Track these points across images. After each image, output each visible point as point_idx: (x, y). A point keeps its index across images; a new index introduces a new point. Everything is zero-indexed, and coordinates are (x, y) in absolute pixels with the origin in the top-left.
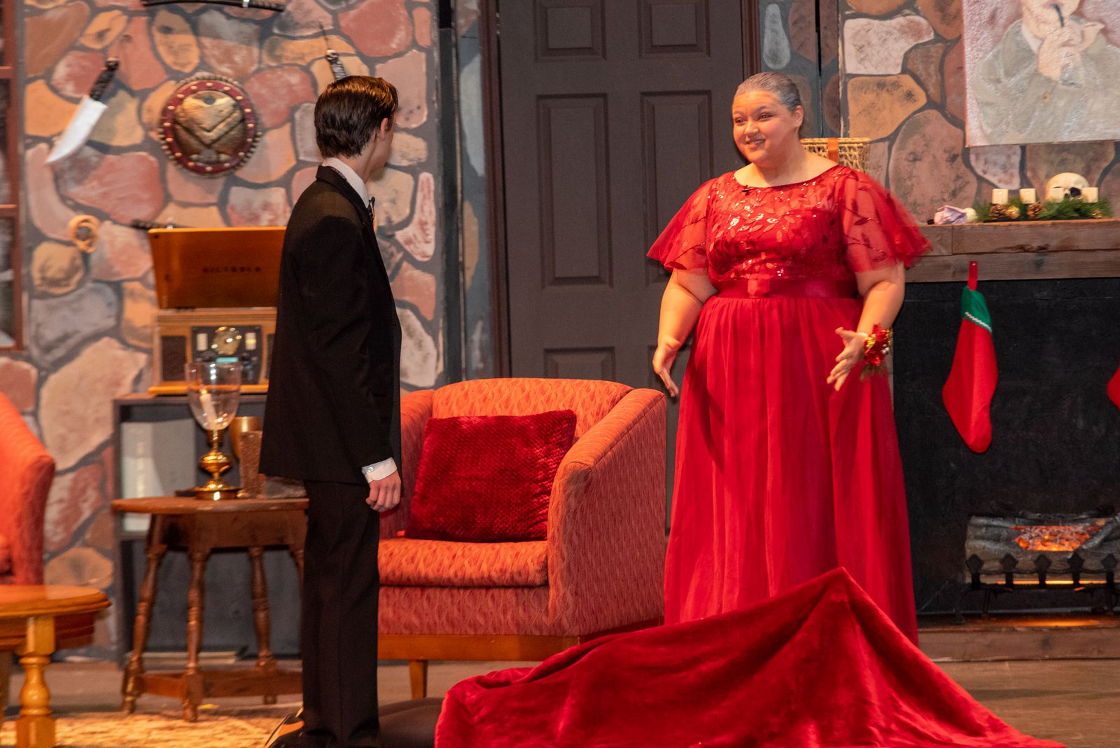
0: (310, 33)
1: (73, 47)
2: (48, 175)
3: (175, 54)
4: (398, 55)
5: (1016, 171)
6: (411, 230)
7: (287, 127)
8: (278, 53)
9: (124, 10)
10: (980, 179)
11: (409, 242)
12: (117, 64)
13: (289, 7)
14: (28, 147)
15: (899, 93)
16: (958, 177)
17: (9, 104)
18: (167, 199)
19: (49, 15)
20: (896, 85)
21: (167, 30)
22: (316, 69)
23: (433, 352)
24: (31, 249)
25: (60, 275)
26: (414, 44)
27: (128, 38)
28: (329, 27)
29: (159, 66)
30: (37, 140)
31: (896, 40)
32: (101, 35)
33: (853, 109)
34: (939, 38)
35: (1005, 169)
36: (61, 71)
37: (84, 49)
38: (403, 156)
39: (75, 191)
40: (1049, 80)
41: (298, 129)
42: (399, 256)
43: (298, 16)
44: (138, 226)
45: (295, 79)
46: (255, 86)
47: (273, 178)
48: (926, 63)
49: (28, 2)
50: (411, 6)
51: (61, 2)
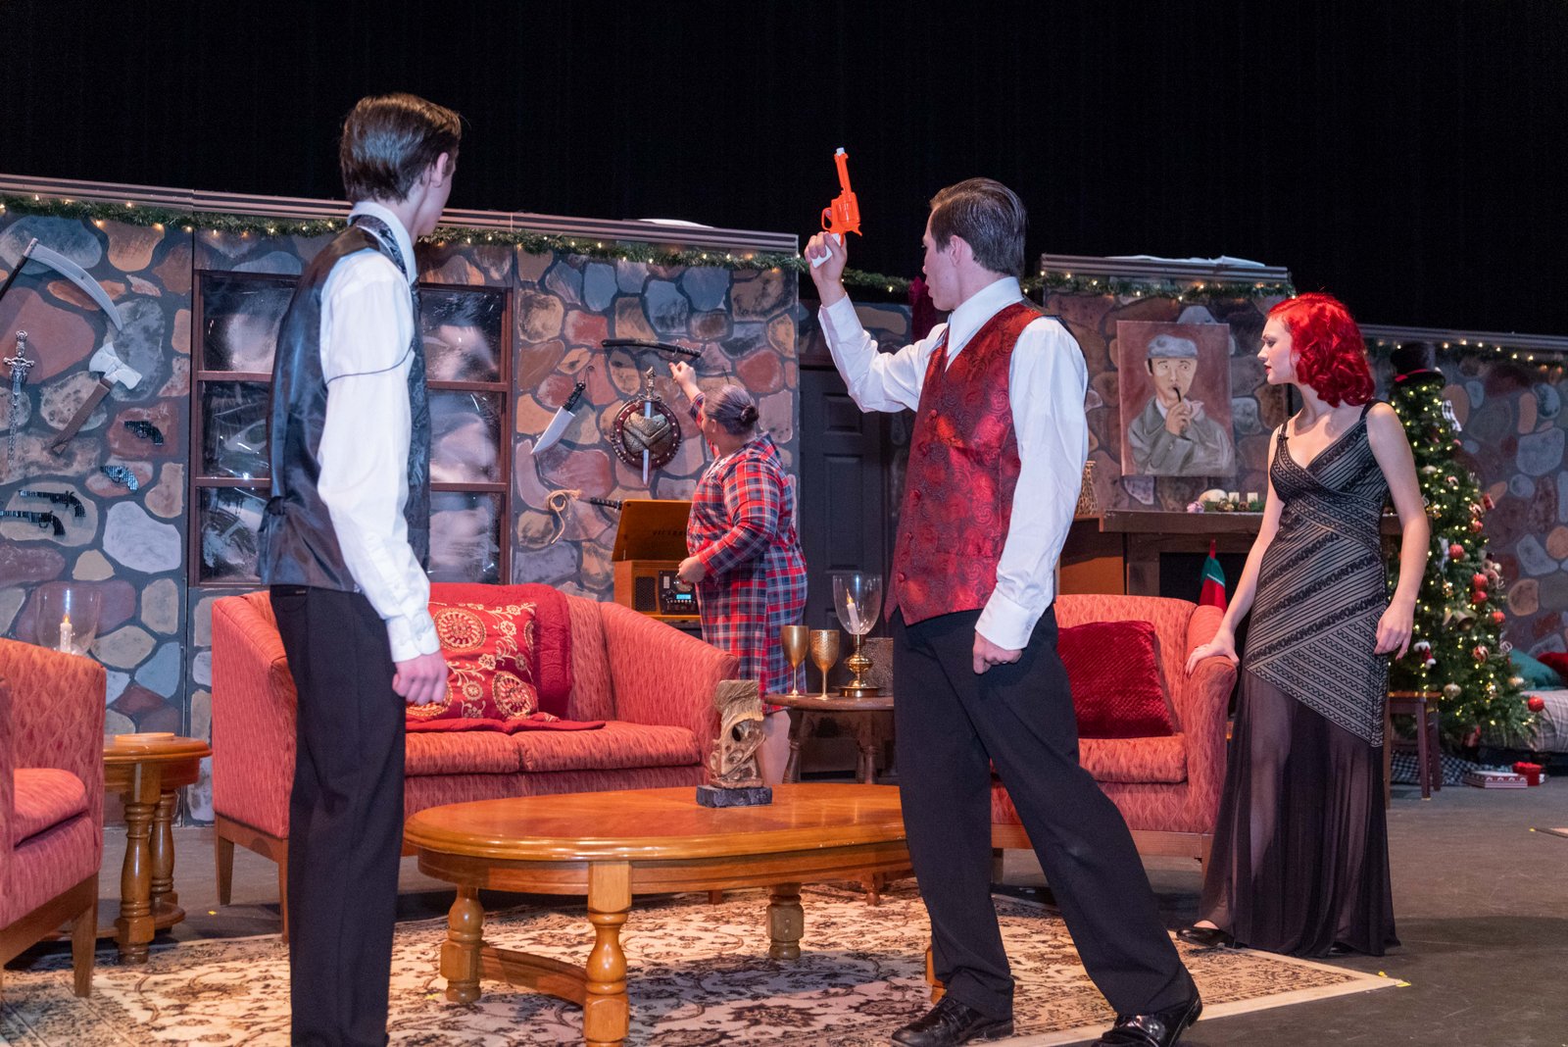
0: (715, 374)
1: (552, 372)
2: (532, 463)
3: (624, 382)
4: (775, 392)
5: (1151, 492)
9: (590, 348)
10: (1131, 497)
12: (584, 385)
13: (703, 355)
14: (517, 441)
16: (1117, 495)
17: (504, 410)
18: (615, 484)
19: (537, 348)
21: (618, 365)
24: (517, 515)
25: (537, 535)
26: (785, 386)
27: (591, 368)
28: (729, 370)
29: (612, 389)
30: (524, 436)
32: (572, 365)
34: (1106, 405)
35: (1145, 490)
36: (543, 388)
37: (561, 374)
39: (552, 476)
40: (1171, 435)
43: (708, 361)
44: (593, 502)
46: (679, 408)
47: (689, 472)
48: (1099, 421)
49: (522, 337)
50: (784, 360)
51: (545, 339)
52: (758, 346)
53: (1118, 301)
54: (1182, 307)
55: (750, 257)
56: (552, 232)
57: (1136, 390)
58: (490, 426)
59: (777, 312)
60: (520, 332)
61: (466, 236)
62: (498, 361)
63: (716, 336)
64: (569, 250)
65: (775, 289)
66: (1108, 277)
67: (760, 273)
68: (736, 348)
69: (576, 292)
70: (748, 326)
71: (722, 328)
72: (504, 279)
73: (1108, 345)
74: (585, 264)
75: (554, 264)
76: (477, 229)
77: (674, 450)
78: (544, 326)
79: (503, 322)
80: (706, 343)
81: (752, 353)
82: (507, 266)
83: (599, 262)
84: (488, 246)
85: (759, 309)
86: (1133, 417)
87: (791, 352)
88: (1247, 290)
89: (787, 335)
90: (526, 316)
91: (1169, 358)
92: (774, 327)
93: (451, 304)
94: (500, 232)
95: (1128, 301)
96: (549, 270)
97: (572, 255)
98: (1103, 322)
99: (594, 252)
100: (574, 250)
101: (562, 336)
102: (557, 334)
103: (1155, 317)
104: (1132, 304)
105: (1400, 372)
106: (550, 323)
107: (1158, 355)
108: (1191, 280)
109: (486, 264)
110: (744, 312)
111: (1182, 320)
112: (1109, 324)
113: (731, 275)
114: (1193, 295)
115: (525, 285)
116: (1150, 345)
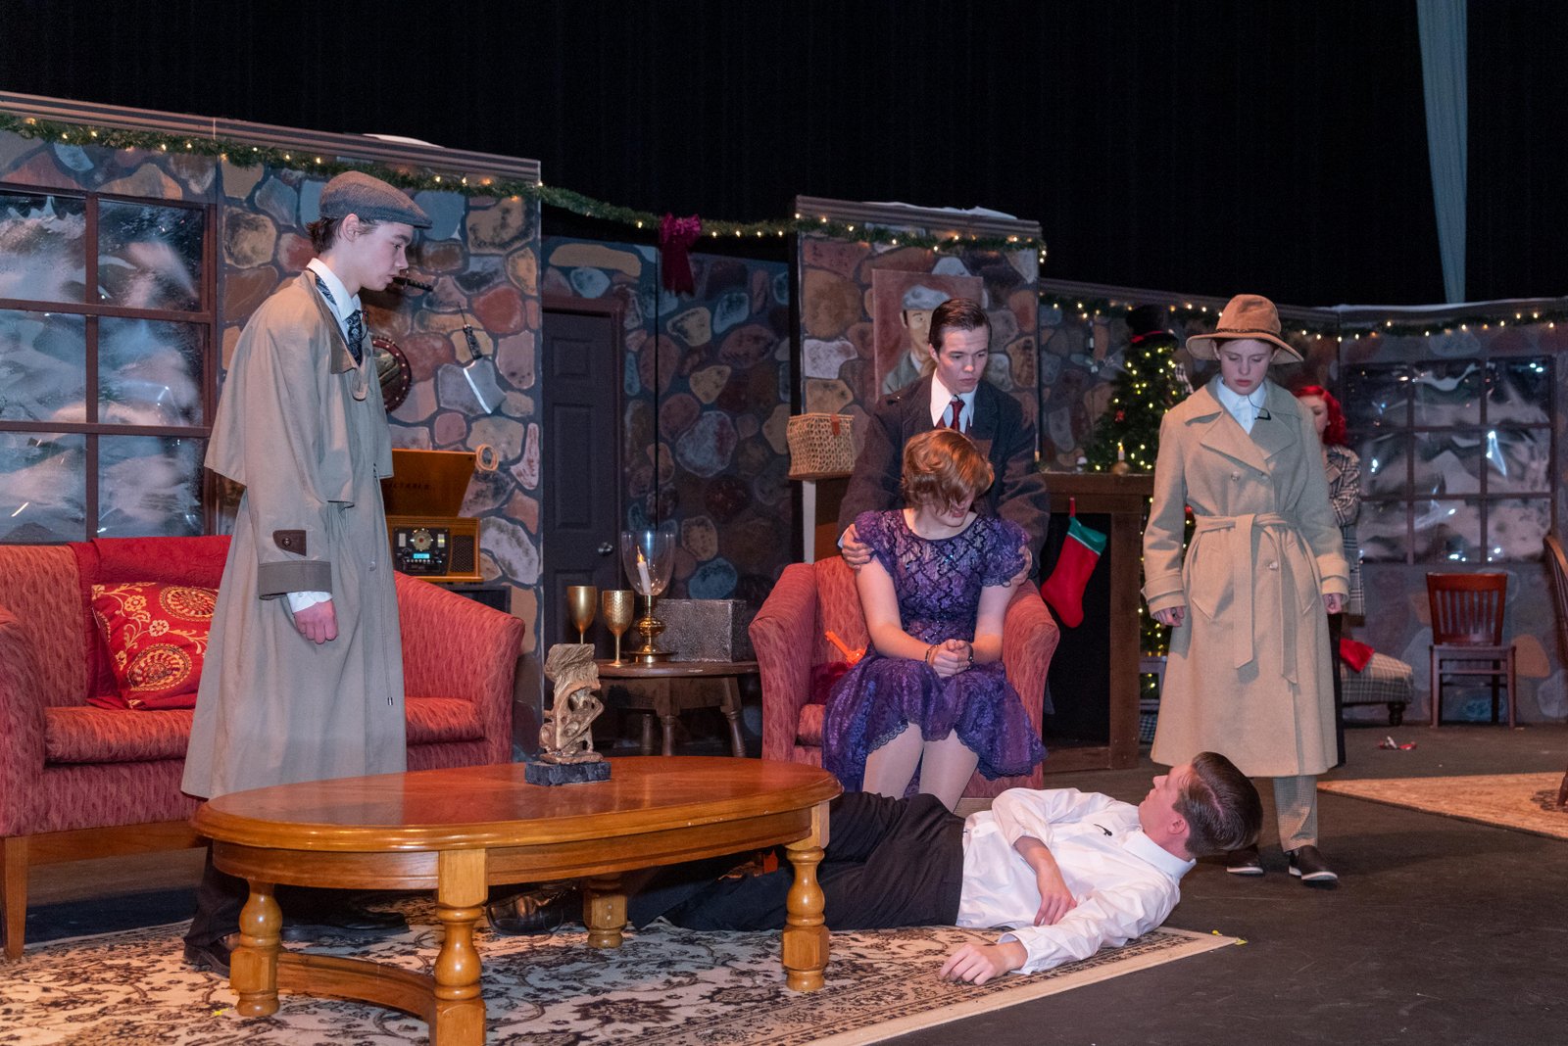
0: (449, 310)
4: (516, 333)
6: (522, 466)
7: (432, 381)
8: (426, 323)
11: (520, 474)
13: (435, 289)
15: (837, 392)
17: (207, 344)
19: (245, 274)
20: (835, 386)
22: (454, 337)
23: (537, 558)
26: (527, 327)
28: (465, 307)
31: (835, 356)
33: (809, 400)
34: (861, 358)
38: (517, 410)
41: (439, 382)
42: (513, 484)
43: (442, 296)
45: (438, 344)
46: (409, 347)
47: (420, 419)
48: (853, 373)
49: (228, 261)
50: (524, 297)
51: (255, 265)
52: (496, 281)
53: (874, 250)
54: (937, 258)
55: (487, 182)
56: (261, 143)
57: (891, 343)
58: (190, 362)
59: (517, 245)
60: (226, 255)
61: (159, 142)
62: (199, 290)
63: (449, 269)
64: (283, 164)
65: (516, 220)
66: (864, 222)
67: (498, 202)
68: (473, 282)
69: (290, 212)
70: (485, 259)
71: (456, 261)
72: (207, 193)
73: (863, 294)
74: (300, 181)
75: (265, 179)
76: (173, 133)
77: (403, 396)
78: (253, 250)
79: (205, 243)
80: (438, 276)
81: (490, 289)
82: (209, 178)
83: (318, 180)
84: (186, 155)
85: (497, 240)
86: (887, 371)
87: (533, 290)
88: (999, 242)
89: (529, 270)
90: (232, 237)
91: (924, 310)
92: (514, 261)
93: (142, 220)
94: (201, 140)
95: (882, 249)
96: (258, 186)
97: (286, 170)
98: (859, 269)
99: (312, 168)
100: (289, 165)
101: (275, 262)
102: (269, 260)
103: (910, 267)
104: (887, 252)
105: (1137, 333)
106: (260, 246)
107: (912, 307)
108: (946, 230)
109: (184, 175)
110: (481, 244)
111: (937, 271)
112: (863, 274)
113: (467, 202)
114: (948, 245)
115: (231, 201)
116: (906, 296)
